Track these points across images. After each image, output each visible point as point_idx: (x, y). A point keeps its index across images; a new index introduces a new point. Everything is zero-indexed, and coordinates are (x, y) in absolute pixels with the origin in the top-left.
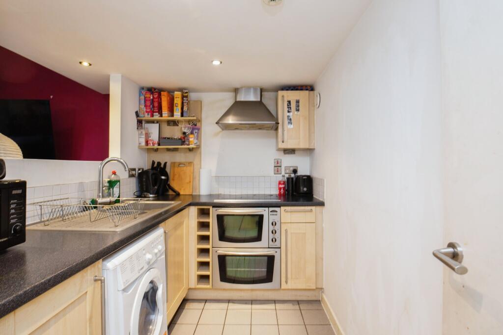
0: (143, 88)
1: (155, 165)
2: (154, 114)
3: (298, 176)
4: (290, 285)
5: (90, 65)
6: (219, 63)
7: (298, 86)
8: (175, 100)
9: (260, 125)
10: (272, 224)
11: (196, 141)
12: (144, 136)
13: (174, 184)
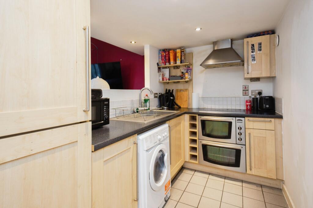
0: (160, 50)
1: (167, 91)
2: (166, 63)
3: (262, 97)
4: (254, 172)
5: (135, 42)
6: (200, 29)
7: (260, 33)
8: (177, 54)
9: (230, 63)
10: (239, 128)
11: (189, 77)
12: (161, 76)
13: (178, 102)
